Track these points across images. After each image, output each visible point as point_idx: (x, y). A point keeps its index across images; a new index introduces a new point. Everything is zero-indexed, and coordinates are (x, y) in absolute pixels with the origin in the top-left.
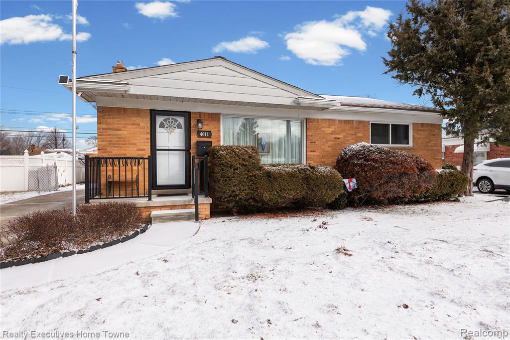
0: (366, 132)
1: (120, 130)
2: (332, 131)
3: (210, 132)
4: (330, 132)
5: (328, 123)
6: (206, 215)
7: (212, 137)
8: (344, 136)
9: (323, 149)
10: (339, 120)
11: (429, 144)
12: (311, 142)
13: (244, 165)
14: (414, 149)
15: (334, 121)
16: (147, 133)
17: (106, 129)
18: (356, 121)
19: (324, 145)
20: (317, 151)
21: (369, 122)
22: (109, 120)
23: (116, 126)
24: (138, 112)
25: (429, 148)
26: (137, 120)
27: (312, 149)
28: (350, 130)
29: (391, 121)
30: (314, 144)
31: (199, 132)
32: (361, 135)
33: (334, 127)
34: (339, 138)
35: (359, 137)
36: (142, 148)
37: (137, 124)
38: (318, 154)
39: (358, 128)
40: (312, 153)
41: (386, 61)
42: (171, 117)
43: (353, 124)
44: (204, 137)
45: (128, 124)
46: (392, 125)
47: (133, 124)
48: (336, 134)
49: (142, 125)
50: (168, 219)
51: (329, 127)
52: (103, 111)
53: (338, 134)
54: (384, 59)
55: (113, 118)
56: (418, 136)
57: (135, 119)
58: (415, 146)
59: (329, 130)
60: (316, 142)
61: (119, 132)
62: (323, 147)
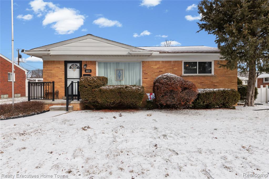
0: (180, 67)
1: (52, 70)
2: (158, 67)
3: (91, 70)
4: (157, 68)
5: (155, 63)
6: (78, 109)
7: (92, 72)
8: (165, 70)
9: (152, 77)
10: (162, 61)
11: (227, 73)
12: (145, 74)
13: (90, 86)
14: (214, 76)
15: (159, 62)
16: (63, 71)
17: (46, 70)
18: (173, 61)
19: (153, 75)
20: (148, 78)
21: (182, 61)
22: (48, 66)
23: (50, 69)
24: (59, 62)
25: (227, 75)
26: (59, 66)
27: (146, 77)
28: (169, 66)
29: (198, 60)
30: (146, 74)
31: (85, 70)
32: (177, 69)
33: (159, 65)
34: (162, 71)
35: (175, 70)
36: (61, 78)
37: (59, 68)
38: (149, 80)
39: (175, 65)
40: (145, 80)
41: (200, 25)
42: (74, 64)
43: (171, 63)
44: (88, 72)
45: (55, 68)
46: (199, 62)
47: (57, 68)
48: (160, 69)
49: (61, 68)
50: (57, 109)
51: (156, 65)
52: (45, 63)
53: (161, 69)
54: (198, 23)
55: (49, 65)
56: (217, 68)
57: (58, 65)
58: (216, 74)
59: (156, 67)
60: (148, 73)
61: (51, 71)
62: (152, 76)
